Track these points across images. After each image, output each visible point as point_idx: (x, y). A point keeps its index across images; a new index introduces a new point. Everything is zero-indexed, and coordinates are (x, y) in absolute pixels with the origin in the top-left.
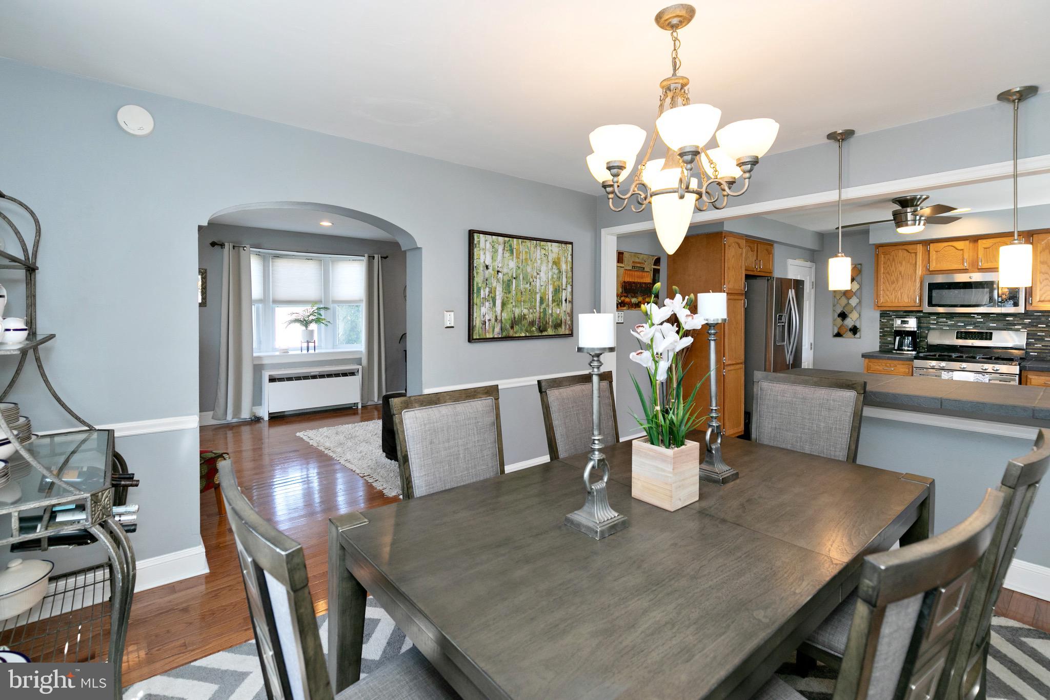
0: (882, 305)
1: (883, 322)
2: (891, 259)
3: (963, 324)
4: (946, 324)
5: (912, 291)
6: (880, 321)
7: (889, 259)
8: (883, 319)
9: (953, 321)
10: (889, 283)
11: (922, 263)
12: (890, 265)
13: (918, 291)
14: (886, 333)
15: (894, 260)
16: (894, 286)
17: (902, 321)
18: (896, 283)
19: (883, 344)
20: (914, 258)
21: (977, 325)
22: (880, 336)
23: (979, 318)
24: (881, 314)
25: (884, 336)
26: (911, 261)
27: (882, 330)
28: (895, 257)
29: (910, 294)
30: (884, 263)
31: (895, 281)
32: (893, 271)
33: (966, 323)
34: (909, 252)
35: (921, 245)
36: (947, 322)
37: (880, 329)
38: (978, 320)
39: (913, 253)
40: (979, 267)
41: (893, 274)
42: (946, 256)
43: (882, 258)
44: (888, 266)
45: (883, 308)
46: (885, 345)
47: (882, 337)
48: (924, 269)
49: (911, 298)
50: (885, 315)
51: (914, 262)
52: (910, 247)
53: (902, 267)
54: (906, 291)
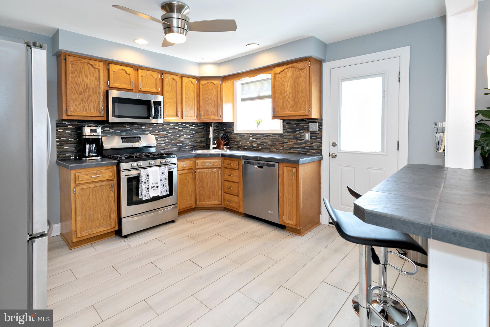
0: (72, 115)
1: (60, 131)
2: (78, 71)
3: (120, 132)
4: (109, 132)
5: (97, 102)
6: (57, 130)
7: (76, 70)
8: (60, 129)
9: (114, 129)
10: (77, 94)
11: (104, 78)
12: (77, 76)
13: (102, 103)
14: (63, 142)
15: (80, 72)
16: (82, 96)
17: (91, 130)
18: (83, 94)
19: (60, 153)
20: (98, 73)
21: (127, 132)
22: (57, 145)
23: (128, 127)
24: (57, 123)
25: (61, 145)
26: (95, 75)
27: (58, 140)
28: (82, 69)
29: (95, 106)
30: (72, 73)
31: (83, 92)
32: (81, 82)
33: (121, 131)
34: (93, 67)
35: (103, 62)
36: (110, 131)
37: (57, 139)
38: (128, 128)
39: (97, 69)
40: (140, 90)
41: (81, 85)
42: (120, 77)
43: (70, 68)
44: (76, 76)
45: (72, 117)
46: (61, 153)
47: (59, 147)
48: (106, 85)
49: (96, 109)
50: (62, 125)
51: (98, 77)
52: (94, 63)
53: (88, 79)
54: (92, 102)
